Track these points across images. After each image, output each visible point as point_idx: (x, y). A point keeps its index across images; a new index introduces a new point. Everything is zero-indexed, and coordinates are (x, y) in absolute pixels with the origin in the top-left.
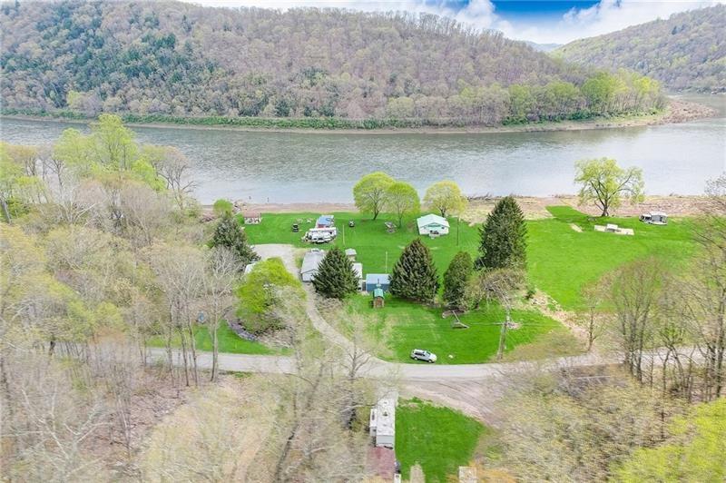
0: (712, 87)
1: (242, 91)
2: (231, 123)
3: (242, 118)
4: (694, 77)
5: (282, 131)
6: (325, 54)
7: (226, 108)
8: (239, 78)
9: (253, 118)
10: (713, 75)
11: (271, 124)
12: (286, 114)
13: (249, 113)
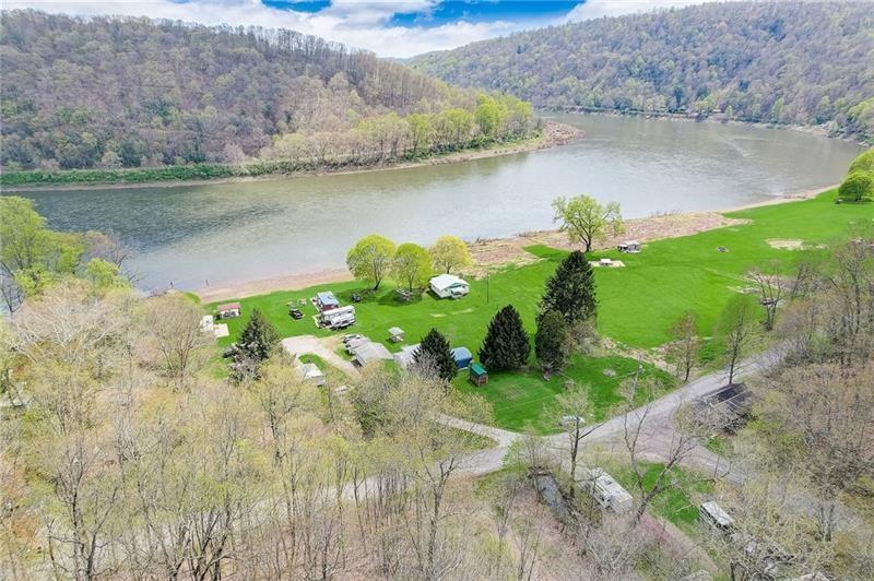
0: (565, 107)
1: (57, 134)
2: (50, 180)
3: (65, 172)
4: (546, 96)
5: (135, 186)
6: (173, 83)
7: (36, 160)
8: (46, 116)
9: (84, 171)
10: (561, 94)
11: (115, 177)
12: (137, 164)
13: (77, 165)
